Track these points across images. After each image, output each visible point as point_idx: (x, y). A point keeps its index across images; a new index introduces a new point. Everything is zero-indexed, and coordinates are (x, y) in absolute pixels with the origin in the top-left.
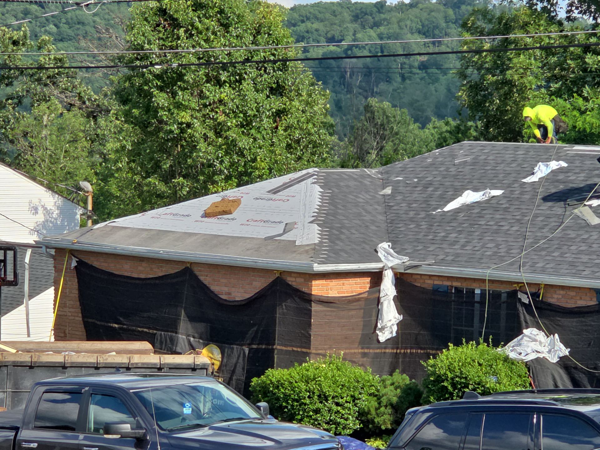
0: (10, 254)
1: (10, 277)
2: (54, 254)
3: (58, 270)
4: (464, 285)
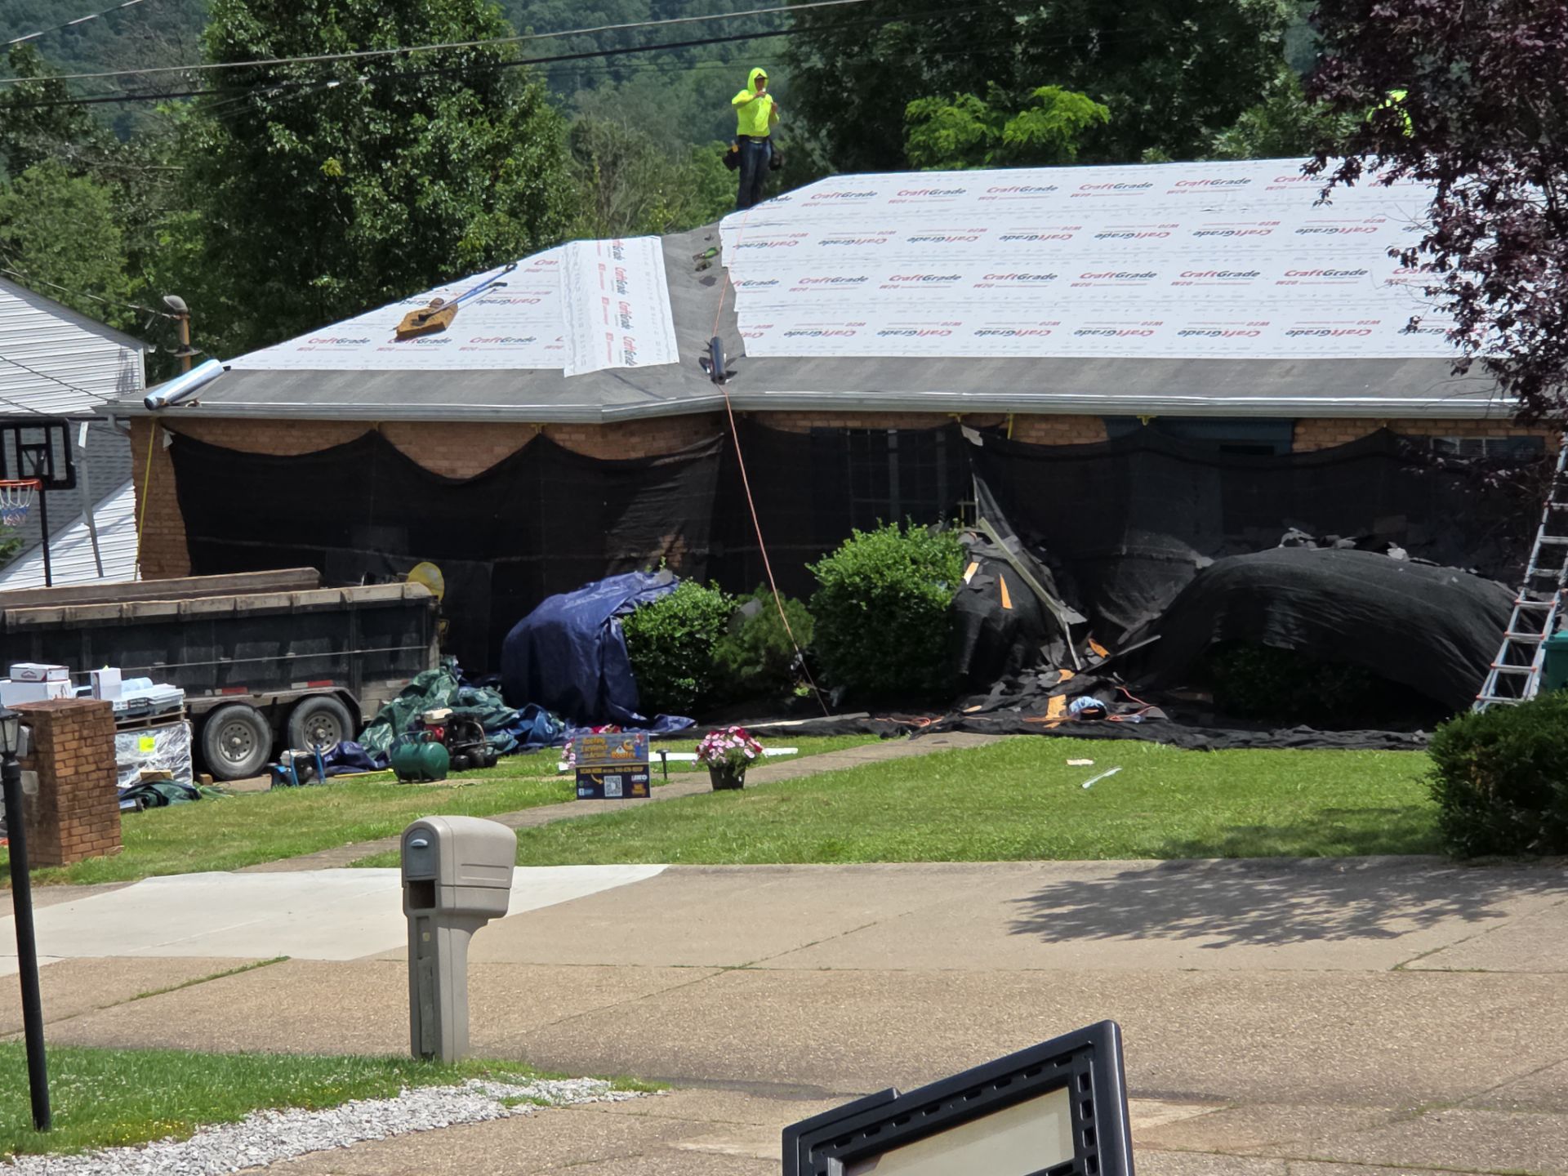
0: (57, 434)
1: (60, 475)
2: (129, 427)
3: (138, 455)
4: (868, 425)
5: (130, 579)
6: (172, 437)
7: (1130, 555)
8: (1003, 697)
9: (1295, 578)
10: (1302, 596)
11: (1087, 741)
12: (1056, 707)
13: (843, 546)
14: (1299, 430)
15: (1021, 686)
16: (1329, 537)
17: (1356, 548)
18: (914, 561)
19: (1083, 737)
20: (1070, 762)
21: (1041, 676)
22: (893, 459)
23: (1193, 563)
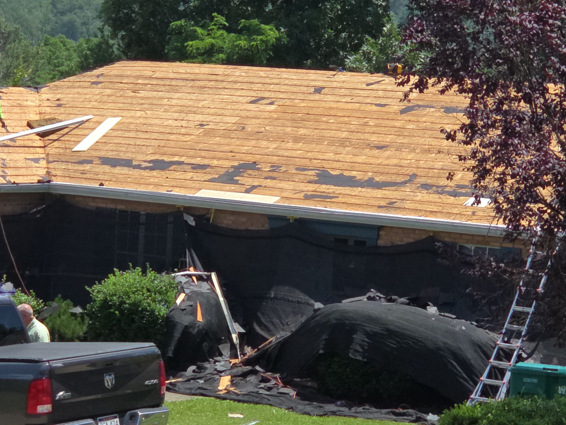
4: (129, 208)
7: (275, 298)
8: (194, 374)
9: (371, 319)
10: (374, 330)
11: (241, 404)
12: (225, 382)
13: (108, 278)
14: (382, 233)
15: (206, 369)
16: (394, 297)
17: (408, 304)
18: (148, 290)
19: (239, 401)
20: (230, 415)
21: (217, 363)
22: (142, 229)
23: (313, 305)
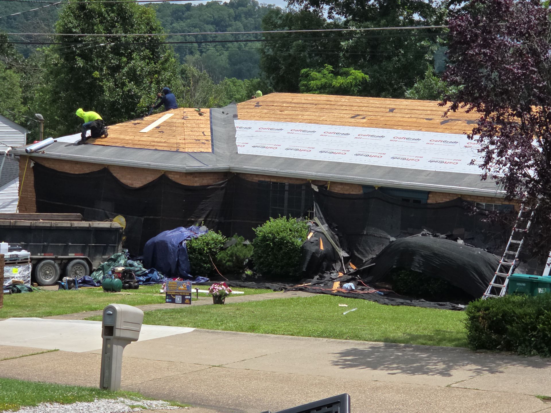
2: (19, 159)
3: (22, 169)
4: (279, 181)
5: (14, 212)
6: (34, 163)
7: (367, 234)
8: (318, 280)
9: (424, 247)
10: (426, 254)
11: (346, 298)
12: (336, 285)
13: (266, 223)
14: (430, 195)
15: (325, 277)
16: (437, 234)
17: (446, 238)
18: (290, 230)
20: (340, 305)
21: (332, 274)
22: (286, 194)
23: (389, 239)
